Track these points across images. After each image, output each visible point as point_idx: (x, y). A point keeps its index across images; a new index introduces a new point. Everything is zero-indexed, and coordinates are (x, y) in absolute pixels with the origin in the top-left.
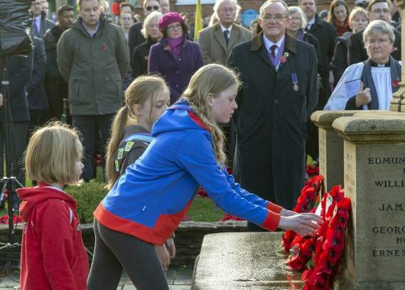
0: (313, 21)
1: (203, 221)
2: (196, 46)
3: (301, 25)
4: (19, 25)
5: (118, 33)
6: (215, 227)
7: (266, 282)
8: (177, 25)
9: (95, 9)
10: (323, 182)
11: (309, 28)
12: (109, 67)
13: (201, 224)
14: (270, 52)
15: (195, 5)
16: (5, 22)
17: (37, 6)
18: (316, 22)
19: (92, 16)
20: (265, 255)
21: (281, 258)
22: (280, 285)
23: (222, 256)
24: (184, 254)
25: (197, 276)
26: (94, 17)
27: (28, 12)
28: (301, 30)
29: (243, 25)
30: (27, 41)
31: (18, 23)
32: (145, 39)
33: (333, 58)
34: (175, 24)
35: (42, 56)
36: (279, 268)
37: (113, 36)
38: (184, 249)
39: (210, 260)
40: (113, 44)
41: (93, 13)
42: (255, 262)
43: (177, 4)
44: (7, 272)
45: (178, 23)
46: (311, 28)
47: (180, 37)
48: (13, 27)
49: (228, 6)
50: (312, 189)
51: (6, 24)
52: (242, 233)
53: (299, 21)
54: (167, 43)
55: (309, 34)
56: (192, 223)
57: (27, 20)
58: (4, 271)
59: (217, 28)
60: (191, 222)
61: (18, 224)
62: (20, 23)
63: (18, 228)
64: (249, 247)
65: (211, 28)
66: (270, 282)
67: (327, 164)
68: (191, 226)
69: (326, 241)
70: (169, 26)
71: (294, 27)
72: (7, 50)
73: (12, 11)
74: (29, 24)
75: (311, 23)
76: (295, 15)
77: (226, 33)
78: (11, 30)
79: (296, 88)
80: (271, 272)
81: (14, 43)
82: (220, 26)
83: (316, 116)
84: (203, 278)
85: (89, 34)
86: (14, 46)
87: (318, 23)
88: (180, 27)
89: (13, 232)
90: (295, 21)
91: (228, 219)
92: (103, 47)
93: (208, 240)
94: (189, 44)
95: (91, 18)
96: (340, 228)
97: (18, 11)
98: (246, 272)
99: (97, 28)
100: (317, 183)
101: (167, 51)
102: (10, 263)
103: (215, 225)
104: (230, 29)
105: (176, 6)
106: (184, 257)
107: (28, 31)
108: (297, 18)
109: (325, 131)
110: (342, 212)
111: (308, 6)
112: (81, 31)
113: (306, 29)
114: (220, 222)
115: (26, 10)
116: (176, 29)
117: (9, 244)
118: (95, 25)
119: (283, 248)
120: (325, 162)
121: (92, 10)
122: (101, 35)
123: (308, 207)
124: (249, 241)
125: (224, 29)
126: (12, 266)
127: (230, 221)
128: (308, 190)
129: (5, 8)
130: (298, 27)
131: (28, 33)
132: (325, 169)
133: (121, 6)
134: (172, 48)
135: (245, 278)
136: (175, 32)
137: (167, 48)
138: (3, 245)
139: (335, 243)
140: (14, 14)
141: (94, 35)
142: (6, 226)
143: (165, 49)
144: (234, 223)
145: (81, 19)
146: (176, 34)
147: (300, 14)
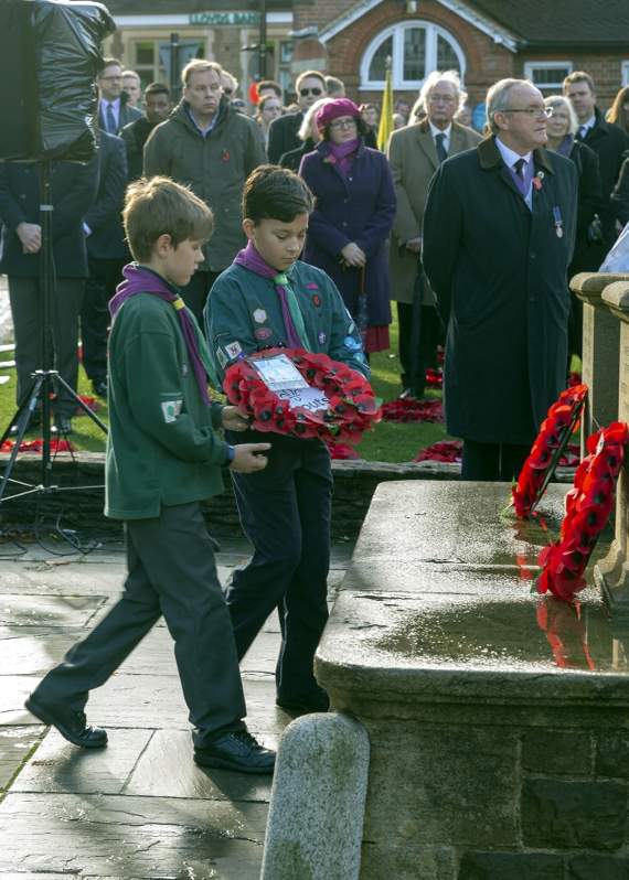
0: (590, 123)
1: (383, 461)
2: (381, 157)
3: (568, 129)
4: (74, 109)
5: (250, 133)
6: (401, 471)
7: (476, 566)
8: (348, 121)
9: (214, 87)
10: (586, 398)
11: (583, 134)
12: (231, 188)
13: (377, 466)
14: (514, 170)
15: (382, 92)
16: (49, 103)
17: (116, 82)
18: (597, 123)
19: (207, 97)
20: (480, 521)
21: (507, 527)
22: (501, 572)
23: (405, 520)
24: (344, 515)
25: (357, 551)
26: (213, 101)
27: (90, 88)
28: (568, 137)
29: (473, 128)
30: (86, 137)
31: (71, 106)
32: (302, 142)
33: (617, 187)
34: (343, 118)
35: (120, 168)
36: (503, 544)
37: (241, 136)
38: (346, 508)
39: (383, 525)
40: (241, 150)
41: (210, 94)
42: (461, 532)
43: (361, 88)
44: (37, 535)
45: (350, 117)
46: (587, 135)
47: (354, 142)
48: (65, 113)
49: (442, 92)
50: (567, 408)
51: (51, 106)
52: (443, 483)
53: (565, 121)
54: (331, 151)
55: (582, 145)
56: (360, 464)
57: (87, 102)
58: (31, 534)
59: (424, 129)
60: (360, 461)
61: (58, 454)
62: (76, 106)
63: (58, 459)
64: (456, 507)
65: (412, 128)
66: (485, 566)
67: (594, 365)
68: (360, 467)
69: (583, 497)
70: (334, 121)
71: (556, 130)
72: (52, 151)
73: (63, 85)
74: (92, 109)
75: (586, 126)
76: (559, 111)
77: (440, 138)
78: (60, 118)
79: (560, 233)
80: (487, 550)
81: (63, 140)
82: (428, 125)
83: (579, 281)
84: (367, 555)
85: (200, 132)
86: (64, 145)
87: (600, 125)
88: (353, 124)
89: (49, 466)
90: (560, 120)
91: (427, 459)
92: (223, 155)
93: (383, 491)
94: (370, 152)
95: (206, 102)
96: (608, 475)
97: (73, 86)
98: (444, 547)
99: (214, 121)
100: (576, 399)
101: (329, 164)
102: (42, 521)
103: (402, 468)
104: (447, 132)
105: (359, 92)
106: (345, 522)
107: (88, 120)
108: (563, 116)
109: (592, 308)
110: (612, 448)
111: (578, 98)
112: (185, 126)
113: (578, 136)
114: (411, 463)
115: (87, 84)
116: (346, 126)
117: (41, 487)
118: (211, 115)
119: (514, 511)
120: (592, 361)
121: (209, 90)
122: (220, 133)
123: (560, 439)
124: (455, 497)
125: (435, 131)
126: (45, 526)
127: (428, 462)
128: (558, 410)
129: (51, 79)
130: (563, 133)
131: (88, 123)
132: (591, 373)
133: (258, 87)
134: (339, 160)
135: (441, 557)
136: (346, 132)
137: (329, 160)
138: (32, 488)
139: (597, 501)
140: (66, 90)
141: (209, 133)
142: (39, 457)
143: (326, 160)
144: (435, 465)
145: (187, 105)
146: (346, 136)
147: (567, 110)
